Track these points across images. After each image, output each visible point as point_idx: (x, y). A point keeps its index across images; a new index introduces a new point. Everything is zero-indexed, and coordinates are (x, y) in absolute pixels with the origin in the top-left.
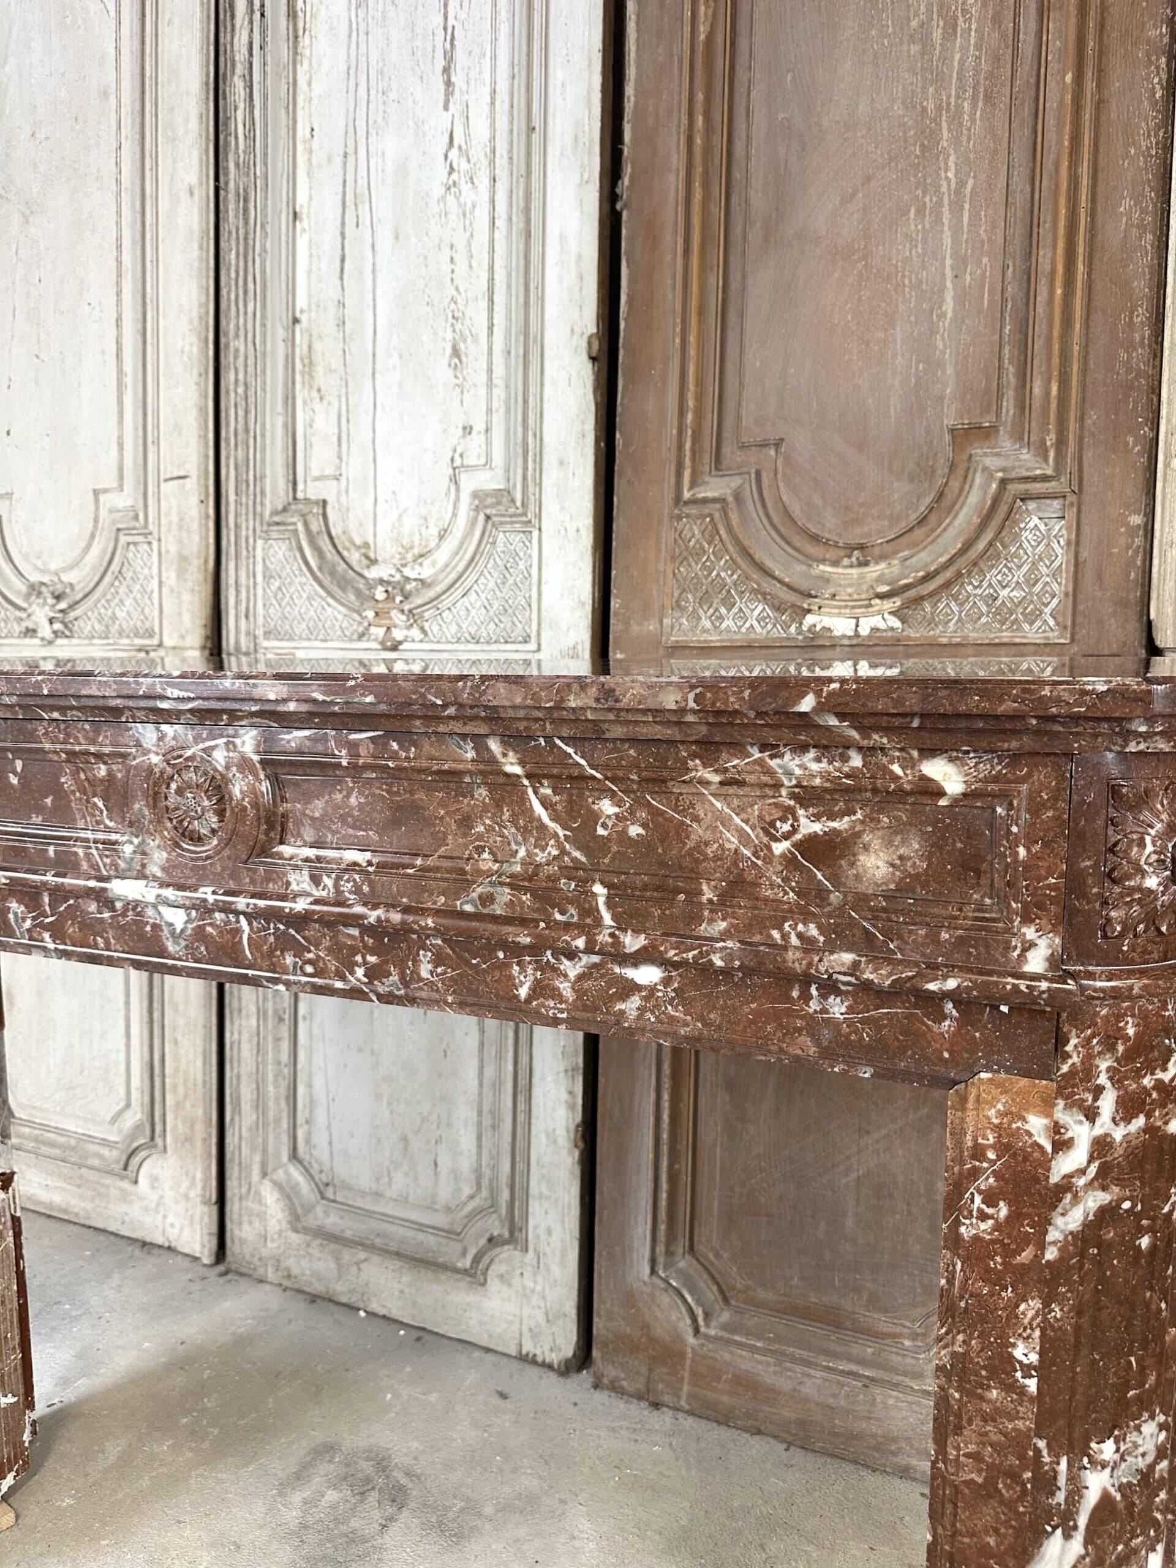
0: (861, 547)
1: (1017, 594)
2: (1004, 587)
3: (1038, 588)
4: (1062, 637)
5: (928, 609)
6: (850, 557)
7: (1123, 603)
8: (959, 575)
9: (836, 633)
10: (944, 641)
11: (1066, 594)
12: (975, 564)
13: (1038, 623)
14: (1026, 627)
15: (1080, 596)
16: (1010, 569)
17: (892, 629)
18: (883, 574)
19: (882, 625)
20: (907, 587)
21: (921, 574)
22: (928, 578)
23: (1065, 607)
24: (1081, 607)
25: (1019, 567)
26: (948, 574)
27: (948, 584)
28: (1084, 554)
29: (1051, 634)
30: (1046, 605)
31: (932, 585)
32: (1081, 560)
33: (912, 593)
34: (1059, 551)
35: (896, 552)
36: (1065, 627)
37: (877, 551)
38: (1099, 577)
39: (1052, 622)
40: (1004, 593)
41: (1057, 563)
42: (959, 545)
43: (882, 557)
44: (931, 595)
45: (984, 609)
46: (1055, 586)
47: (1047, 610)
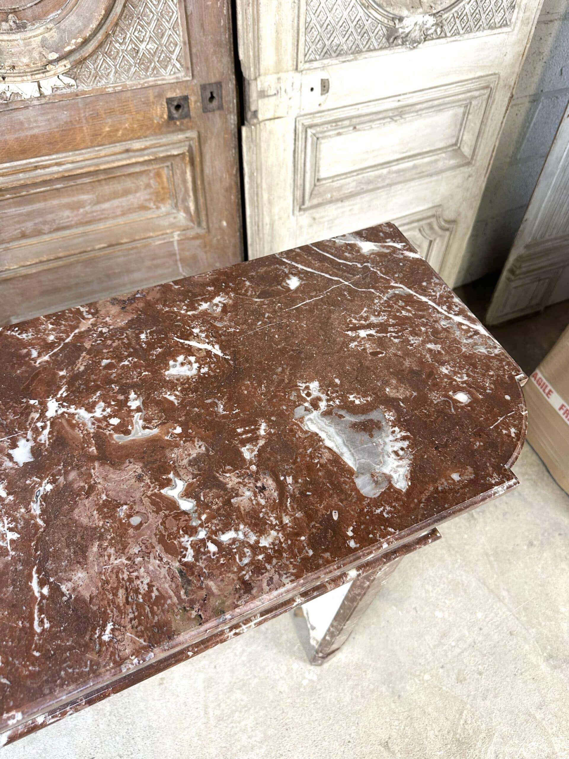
0: (14, 11)
1: (152, 46)
2: (142, 42)
3: (164, 40)
4: (187, 75)
5: (91, 67)
6: (7, 21)
7: (218, 44)
8: (107, 36)
9: (26, 96)
10: (110, 90)
11: (185, 43)
12: (117, 24)
13: (170, 67)
14: (162, 71)
15: (193, 42)
16: (142, 27)
17: (69, 86)
18: (44, 40)
19: (59, 84)
20: (71, 52)
21: (80, 40)
22: (86, 42)
23: (185, 52)
24: (194, 50)
25: (149, 24)
26: (100, 36)
27: (101, 45)
28: (190, 8)
29: (179, 75)
30: (172, 52)
31: (90, 47)
32: (189, 13)
33: (77, 56)
34: (174, 9)
35: (46, 14)
36: (188, 69)
37: (29, 13)
38: (202, 25)
39: (178, 65)
40: (142, 46)
41: (174, 18)
42: (103, 12)
43: (36, 18)
44: (90, 55)
45: (132, 61)
46: (175, 36)
47: (174, 57)
